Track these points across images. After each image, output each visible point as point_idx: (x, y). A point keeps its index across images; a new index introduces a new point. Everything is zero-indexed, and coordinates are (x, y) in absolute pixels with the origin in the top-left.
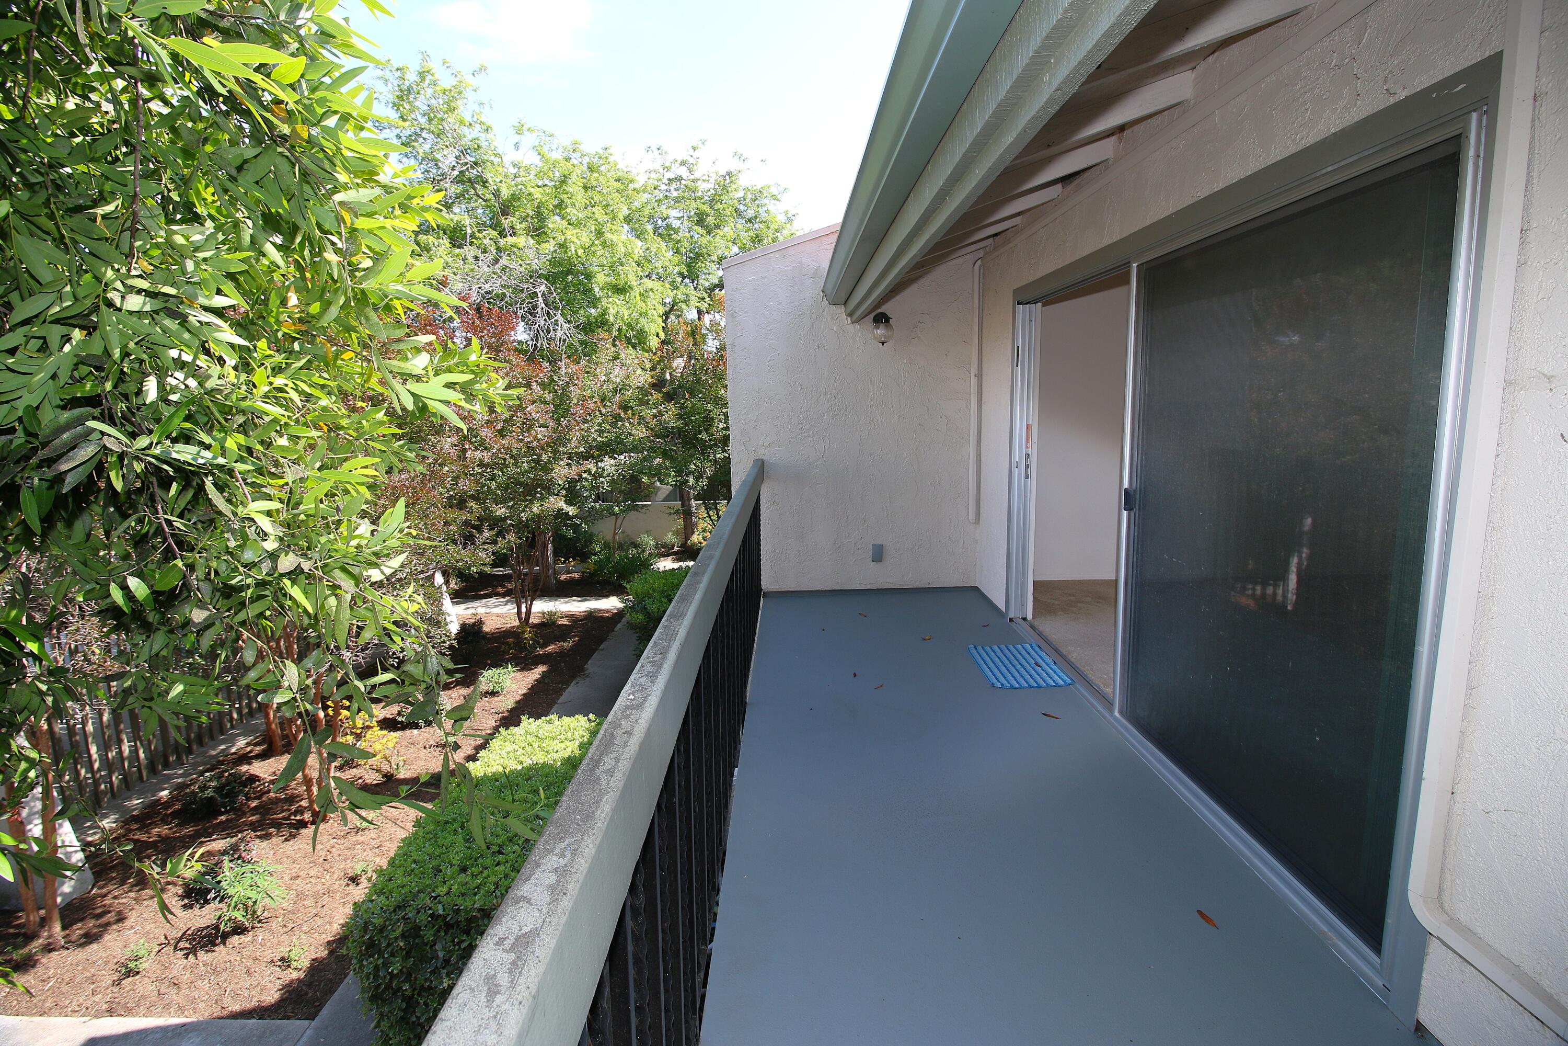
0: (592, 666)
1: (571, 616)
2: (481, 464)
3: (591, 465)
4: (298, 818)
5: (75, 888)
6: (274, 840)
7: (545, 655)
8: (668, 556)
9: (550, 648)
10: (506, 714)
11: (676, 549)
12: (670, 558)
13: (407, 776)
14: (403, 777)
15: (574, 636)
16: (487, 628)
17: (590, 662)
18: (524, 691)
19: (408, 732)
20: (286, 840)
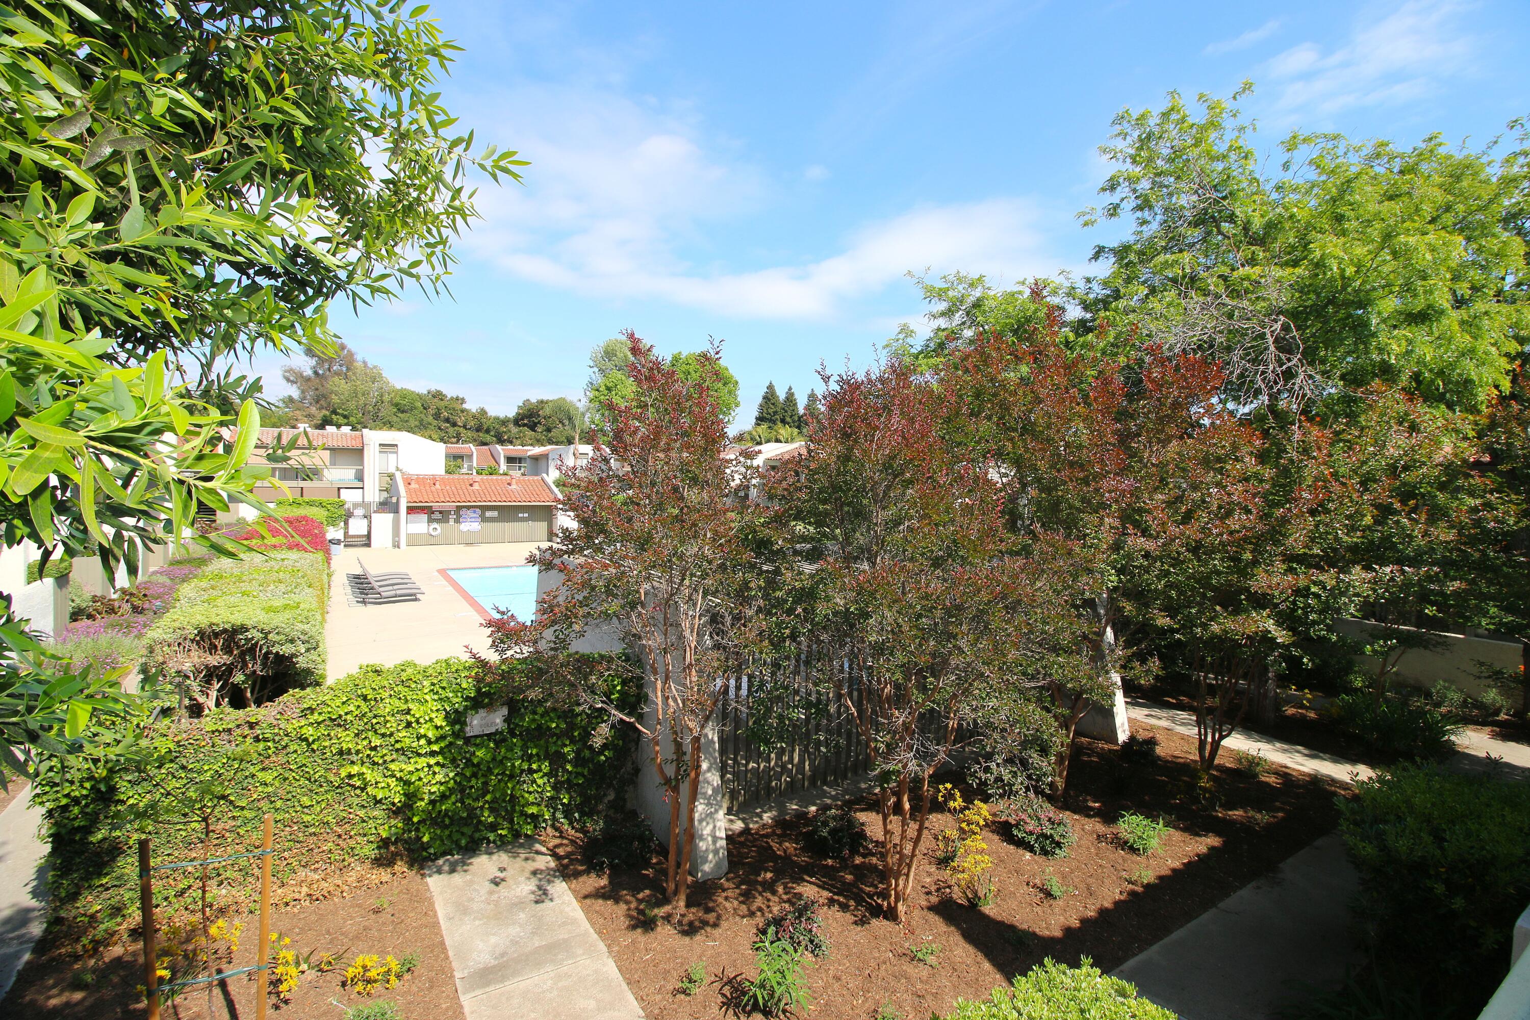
0: (1291, 868)
1: (1284, 774)
2: (1147, 556)
3: (1329, 578)
4: (879, 901)
5: (712, 869)
6: (848, 915)
7: (1224, 820)
8: (1484, 724)
9: (1237, 814)
10: (1139, 889)
11: (1503, 717)
12: (1488, 729)
13: (991, 914)
14: (987, 912)
15: (1279, 810)
16: (1159, 751)
17: (1290, 861)
18: (1177, 864)
19: (1021, 851)
20: (855, 923)
